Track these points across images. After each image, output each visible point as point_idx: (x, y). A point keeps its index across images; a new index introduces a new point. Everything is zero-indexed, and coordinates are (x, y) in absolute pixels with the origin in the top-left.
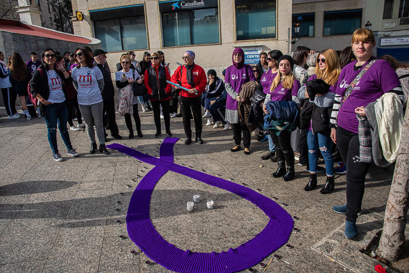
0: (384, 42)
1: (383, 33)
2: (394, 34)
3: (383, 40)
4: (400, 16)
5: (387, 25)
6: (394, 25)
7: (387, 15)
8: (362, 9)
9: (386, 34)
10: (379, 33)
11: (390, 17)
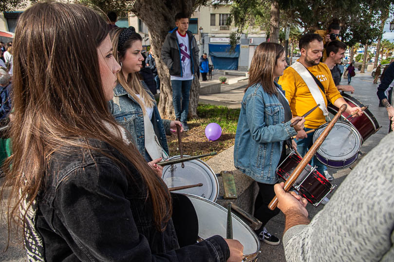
0: (212, 40)
1: (211, 34)
2: (217, 35)
3: (211, 39)
4: (220, 25)
5: (213, 30)
6: (217, 30)
7: (213, 23)
8: (197, 19)
9: (213, 35)
10: (209, 34)
11: (215, 25)
